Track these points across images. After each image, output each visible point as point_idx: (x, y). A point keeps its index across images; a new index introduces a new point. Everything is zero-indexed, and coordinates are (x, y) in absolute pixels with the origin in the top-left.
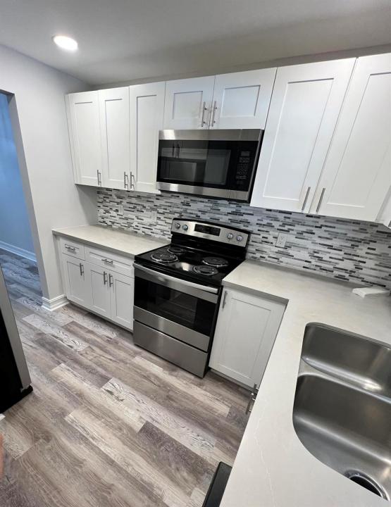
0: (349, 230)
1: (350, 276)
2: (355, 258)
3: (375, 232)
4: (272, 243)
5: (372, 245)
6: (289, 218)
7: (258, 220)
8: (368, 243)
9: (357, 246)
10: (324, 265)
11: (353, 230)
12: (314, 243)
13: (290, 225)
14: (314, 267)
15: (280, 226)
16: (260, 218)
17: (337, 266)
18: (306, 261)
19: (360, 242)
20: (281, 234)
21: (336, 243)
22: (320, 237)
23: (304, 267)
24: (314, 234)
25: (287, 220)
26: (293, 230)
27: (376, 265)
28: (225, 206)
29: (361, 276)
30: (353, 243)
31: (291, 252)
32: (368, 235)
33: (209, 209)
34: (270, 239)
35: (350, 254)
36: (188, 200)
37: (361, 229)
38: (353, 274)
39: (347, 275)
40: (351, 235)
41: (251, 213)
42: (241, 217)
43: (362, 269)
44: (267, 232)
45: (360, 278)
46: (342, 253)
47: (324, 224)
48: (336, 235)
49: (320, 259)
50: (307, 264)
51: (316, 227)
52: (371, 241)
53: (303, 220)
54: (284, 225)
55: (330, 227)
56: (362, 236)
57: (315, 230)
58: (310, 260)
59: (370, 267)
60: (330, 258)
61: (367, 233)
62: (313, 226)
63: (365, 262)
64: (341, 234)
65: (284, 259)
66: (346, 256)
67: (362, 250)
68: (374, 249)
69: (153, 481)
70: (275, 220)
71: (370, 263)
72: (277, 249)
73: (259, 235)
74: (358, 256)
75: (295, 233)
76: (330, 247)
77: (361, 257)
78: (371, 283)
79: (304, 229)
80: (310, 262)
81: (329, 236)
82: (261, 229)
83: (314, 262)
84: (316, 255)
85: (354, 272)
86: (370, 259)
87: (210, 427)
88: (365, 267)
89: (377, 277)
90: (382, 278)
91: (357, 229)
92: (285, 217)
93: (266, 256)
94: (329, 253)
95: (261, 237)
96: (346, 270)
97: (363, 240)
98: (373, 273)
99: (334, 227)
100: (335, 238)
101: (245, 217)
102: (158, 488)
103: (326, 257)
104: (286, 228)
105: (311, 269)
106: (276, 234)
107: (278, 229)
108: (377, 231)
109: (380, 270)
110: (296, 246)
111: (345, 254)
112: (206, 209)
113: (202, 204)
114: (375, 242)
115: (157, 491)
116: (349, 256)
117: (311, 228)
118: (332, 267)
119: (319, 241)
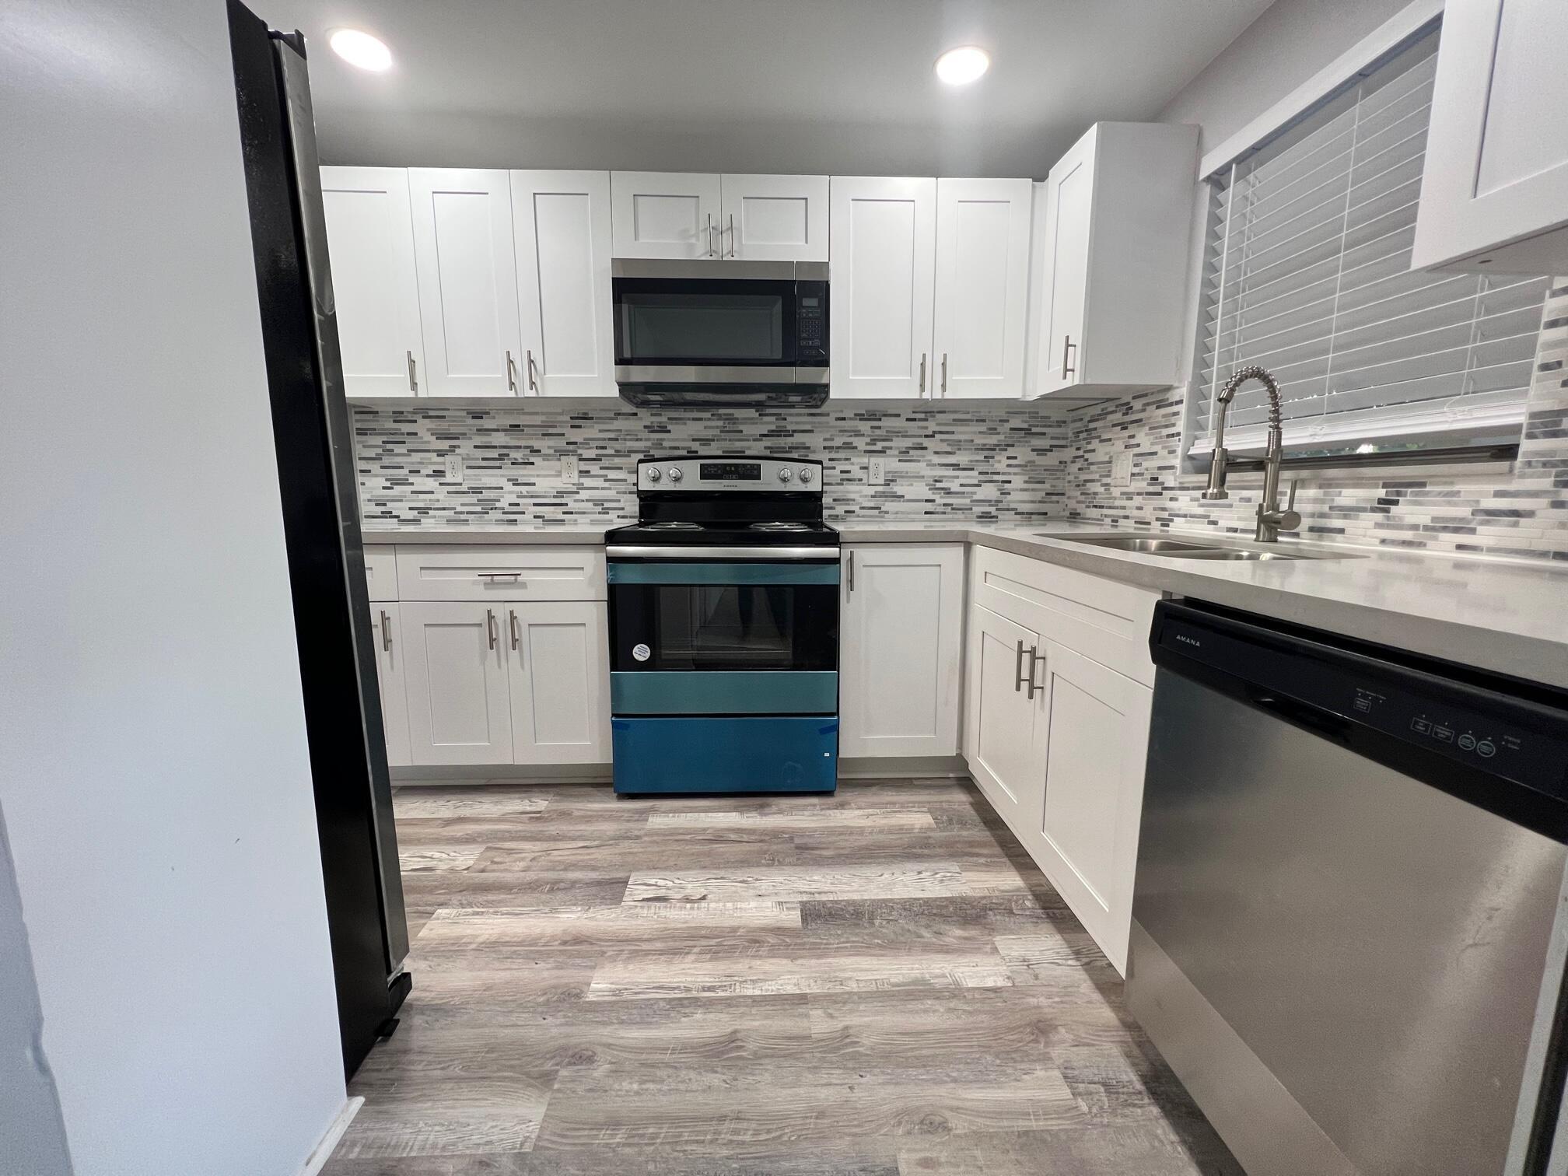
0: (975, 433)
1: (997, 509)
2: (996, 477)
3: (1008, 431)
4: (860, 480)
5: (1011, 452)
6: (879, 428)
7: (825, 440)
8: (1006, 450)
9: (993, 457)
10: (955, 501)
11: (980, 432)
12: (930, 465)
13: (884, 440)
14: (942, 509)
15: (867, 444)
16: (828, 436)
17: (975, 497)
18: (927, 501)
19: (994, 450)
20: (873, 461)
21: (962, 458)
22: (936, 453)
23: (926, 513)
24: (925, 448)
25: (878, 432)
26: (891, 448)
27: (1026, 482)
28: (750, 421)
29: (1012, 506)
30: (986, 453)
31: (898, 489)
32: (1002, 437)
33: (717, 432)
34: (857, 472)
35: (987, 473)
36: (664, 419)
37: (990, 429)
38: (1000, 506)
39: (993, 510)
40: (979, 440)
41: (808, 427)
42: (789, 440)
43: (1009, 494)
44: (847, 459)
45: (1013, 509)
46: (975, 473)
47: (938, 429)
48: (958, 446)
49: (948, 492)
50: (929, 507)
51: (926, 436)
52: (1008, 445)
53: (902, 428)
54: (874, 441)
55: (947, 433)
56: (992, 440)
57: (926, 442)
58: (932, 497)
59: (1019, 488)
60: (961, 485)
61: (999, 433)
62: (920, 436)
63: (1010, 482)
64: (966, 441)
65: (889, 506)
66: (983, 478)
67: (1001, 463)
68: (1015, 458)
69: (916, 973)
70: (856, 436)
71: (1018, 482)
72: (872, 490)
73: (834, 468)
74: (998, 473)
75: (896, 452)
76: (956, 466)
77: (1004, 474)
78: (1027, 513)
79: (908, 442)
80: (933, 501)
81: (949, 449)
82: (833, 455)
83: (940, 499)
84: (938, 485)
85: (1002, 502)
86: (1015, 474)
87: (926, 851)
88: (1014, 490)
89: (1032, 502)
90: (1040, 502)
91: (984, 429)
92: (872, 427)
93: (856, 508)
94: (957, 477)
95: (837, 472)
96: (990, 501)
97: (998, 445)
98: (1026, 496)
99: (953, 433)
100: (959, 449)
101: (798, 438)
102: (937, 977)
103: (955, 486)
104: (879, 446)
105: (937, 513)
106: (865, 460)
107: (865, 452)
108: (1011, 429)
109: (1033, 490)
110: (905, 476)
111: (980, 473)
112: (709, 434)
113: (700, 425)
114: (1013, 446)
115: (938, 983)
116: (988, 477)
117: (919, 440)
118: (968, 501)
119: (936, 459)
